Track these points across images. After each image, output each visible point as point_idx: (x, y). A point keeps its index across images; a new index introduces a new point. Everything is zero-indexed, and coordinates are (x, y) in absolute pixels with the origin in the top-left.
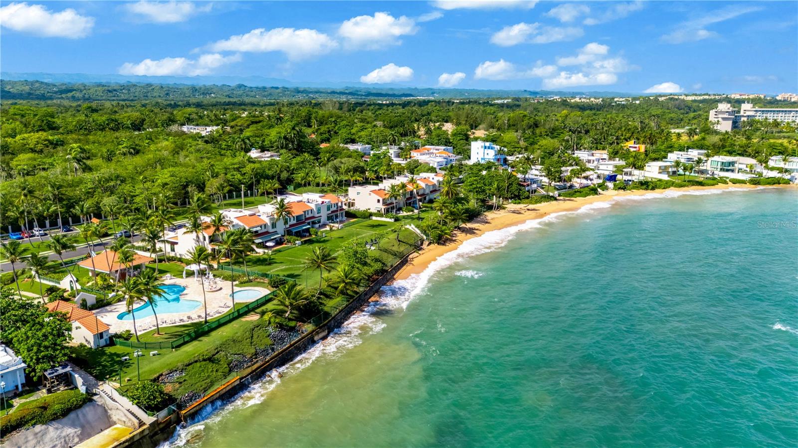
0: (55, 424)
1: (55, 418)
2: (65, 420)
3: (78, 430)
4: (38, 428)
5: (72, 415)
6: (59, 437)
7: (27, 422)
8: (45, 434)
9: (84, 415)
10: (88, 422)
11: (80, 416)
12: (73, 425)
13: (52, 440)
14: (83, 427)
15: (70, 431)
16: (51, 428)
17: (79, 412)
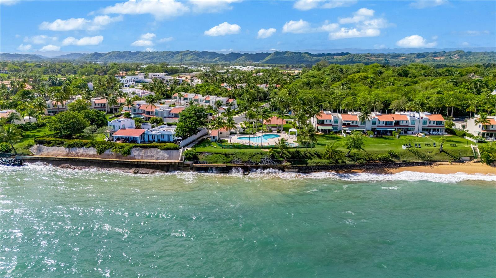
0: (163, 151)
1: (164, 149)
2: (167, 151)
3: (168, 156)
4: (159, 150)
5: (169, 151)
6: (162, 155)
7: (158, 147)
8: (160, 152)
9: (172, 153)
10: (173, 156)
11: (171, 152)
12: (168, 154)
13: (160, 155)
14: (170, 156)
15: (166, 155)
16: (161, 152)
17: (172, 151)
